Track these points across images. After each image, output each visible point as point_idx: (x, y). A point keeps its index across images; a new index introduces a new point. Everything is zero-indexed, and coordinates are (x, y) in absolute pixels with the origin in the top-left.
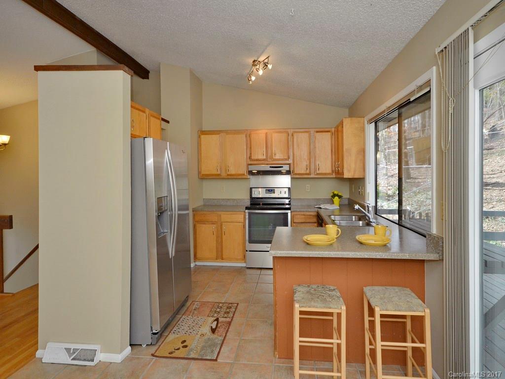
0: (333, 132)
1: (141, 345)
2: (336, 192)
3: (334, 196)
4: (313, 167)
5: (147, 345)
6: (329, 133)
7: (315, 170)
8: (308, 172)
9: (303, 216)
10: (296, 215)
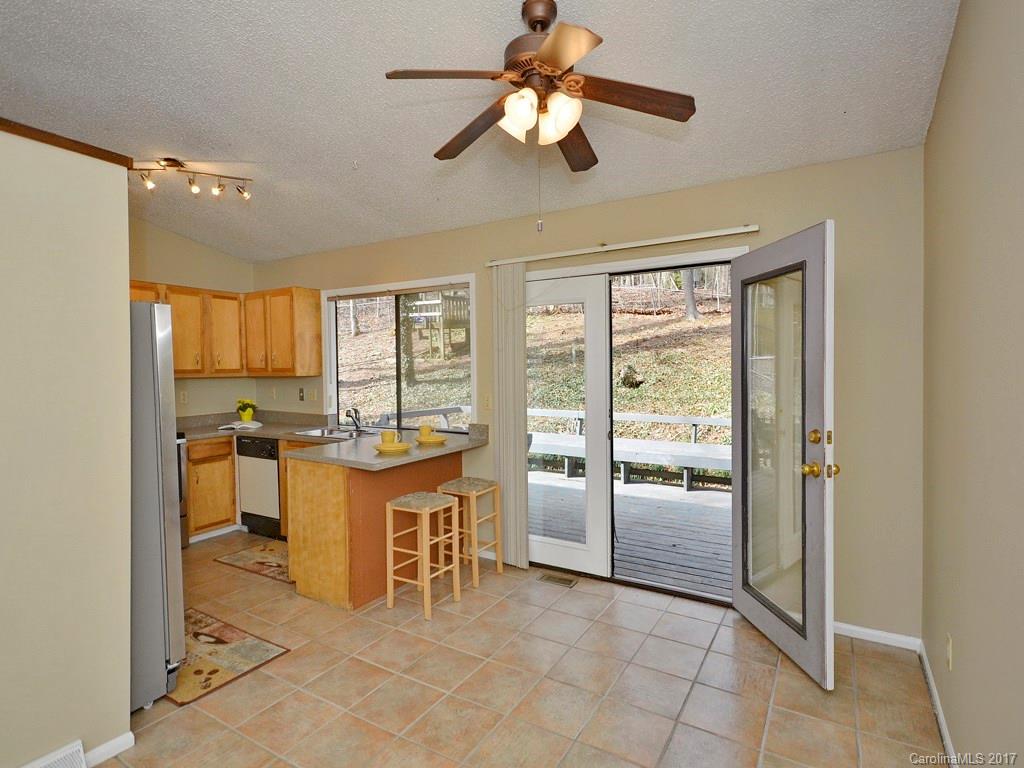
0: (242, 300)
1: (142, 708)
2: (248, 401)
3: (244, 407)
4: (208, 359)
5: (155, 701)
6: (236, 303)
7: (213, 364)
8: (199, 367)
9: (208, 447)
10: (196, 445)
